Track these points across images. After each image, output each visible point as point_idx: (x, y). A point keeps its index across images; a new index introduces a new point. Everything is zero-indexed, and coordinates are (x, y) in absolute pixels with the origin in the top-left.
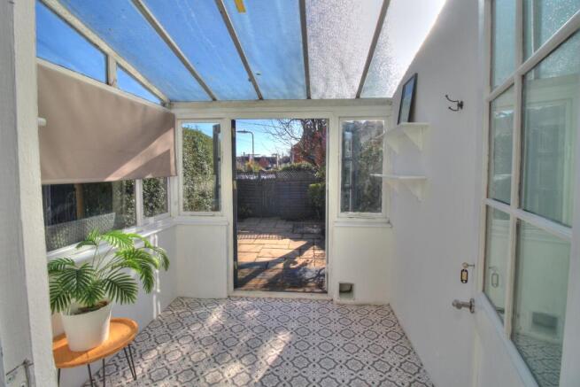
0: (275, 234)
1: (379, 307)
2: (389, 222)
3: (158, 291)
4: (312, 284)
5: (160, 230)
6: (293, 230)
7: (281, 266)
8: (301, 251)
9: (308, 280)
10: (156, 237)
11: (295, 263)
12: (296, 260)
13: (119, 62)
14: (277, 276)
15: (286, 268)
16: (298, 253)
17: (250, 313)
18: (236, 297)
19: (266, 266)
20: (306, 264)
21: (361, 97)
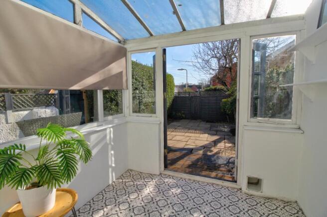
0: (199, 130)
1: (287, 203)
2: (299, 128)
3: (113, 165)
4: (223, 169)
5: (114, 125)
6: (211, 128)
7: (201, 152)
8: (215, 143)
9: (220, 165)
10: (112, 129)
11: (211, 151)
12: (212, 149)
13: (84, 9)
14: (198, 160)
15: (205, 155)
16: (213, 144)
17: (173, 190)
18: (166, 175)
19: (191, 151)
20: (219, 153)
21: (271, 17)
